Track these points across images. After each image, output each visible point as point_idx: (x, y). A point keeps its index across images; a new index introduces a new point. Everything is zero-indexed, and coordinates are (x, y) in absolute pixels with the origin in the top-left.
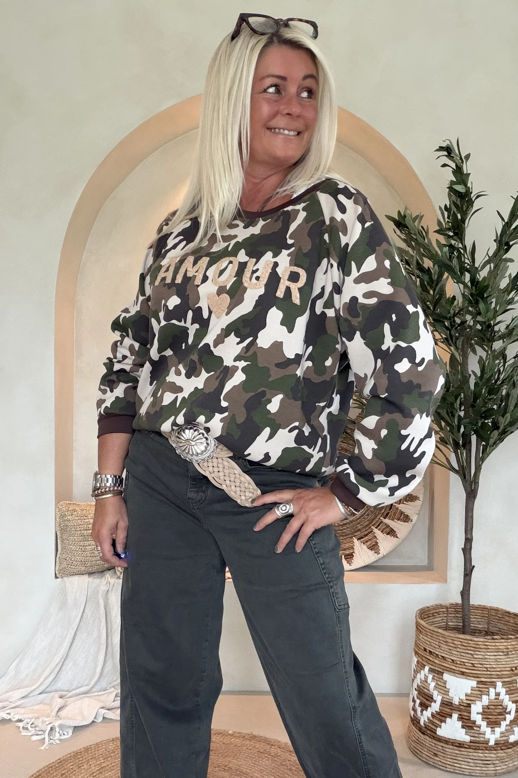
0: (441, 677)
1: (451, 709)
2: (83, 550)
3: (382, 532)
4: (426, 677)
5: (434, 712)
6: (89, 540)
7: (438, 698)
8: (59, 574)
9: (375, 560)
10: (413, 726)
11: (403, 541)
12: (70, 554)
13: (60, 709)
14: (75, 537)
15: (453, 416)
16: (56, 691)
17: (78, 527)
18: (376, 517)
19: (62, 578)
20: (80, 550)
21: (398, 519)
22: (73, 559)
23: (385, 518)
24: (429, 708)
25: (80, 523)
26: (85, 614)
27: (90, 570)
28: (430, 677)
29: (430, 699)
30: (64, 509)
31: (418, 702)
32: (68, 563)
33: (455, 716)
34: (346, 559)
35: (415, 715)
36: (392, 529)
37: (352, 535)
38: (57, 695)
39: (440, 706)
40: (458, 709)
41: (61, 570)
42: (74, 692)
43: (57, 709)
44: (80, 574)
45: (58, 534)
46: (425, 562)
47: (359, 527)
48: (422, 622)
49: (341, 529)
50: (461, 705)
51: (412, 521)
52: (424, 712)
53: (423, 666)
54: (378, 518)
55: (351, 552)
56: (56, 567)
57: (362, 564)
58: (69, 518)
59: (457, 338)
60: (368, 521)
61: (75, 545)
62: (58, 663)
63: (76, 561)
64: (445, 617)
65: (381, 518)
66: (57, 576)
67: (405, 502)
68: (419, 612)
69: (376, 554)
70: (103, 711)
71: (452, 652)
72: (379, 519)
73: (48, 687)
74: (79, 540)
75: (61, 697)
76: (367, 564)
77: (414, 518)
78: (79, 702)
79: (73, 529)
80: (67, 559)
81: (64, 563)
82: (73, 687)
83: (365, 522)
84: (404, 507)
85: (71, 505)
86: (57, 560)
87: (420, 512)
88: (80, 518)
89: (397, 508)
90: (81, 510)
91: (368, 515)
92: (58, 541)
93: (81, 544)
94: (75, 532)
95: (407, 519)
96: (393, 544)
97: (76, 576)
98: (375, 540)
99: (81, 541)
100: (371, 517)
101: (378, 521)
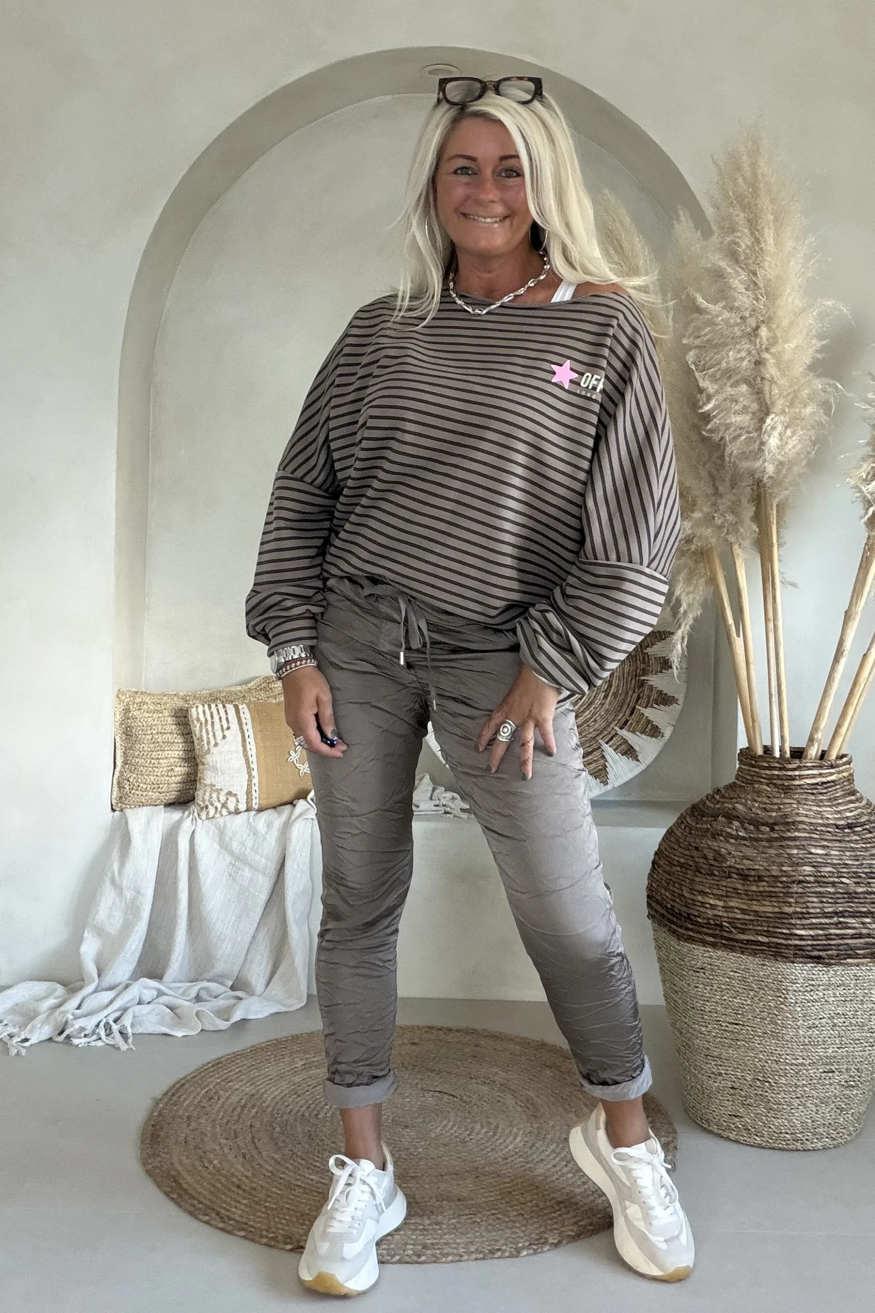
2: (156, 765)
3: (615, 750)
6: (166, 749)
8: (117, 804)
9: (600, 793)
12: (135, 771)
14: (143, 745)
17: (149, 728)
18: (608, 725)
19: (122, 810)
20: (151, 765)
21: (643, 732)
22: (139, 780)
23: (621, 728)
25: (152, 721)
27: (167, 798)
30: (128, 699)
32: (131, 787)
36: (631, 747)
41: (121, 797)
44: (150, 805)
45: (117, 741)
51: (663, 736)
54: (612, 726)
56: (115, 793)
58: (135, 714)
60: (594, 730)
61: (144, 756)
63: (145, 784)
65: (617, 728)
66: (114, 807)
67: (655, 706)
69: (602, 784)
72: (612, 729)
74: (149, 750)
77: (668, 733)
79: (140, 732)
80: (131, 780)
81: (125, 786)
83: (590, 733)
84: (651, 713)
85: (139, 694)
86: (115, 782)
87: (677, 723)
88: (151, 715)
89: (643, 714)
90: (154, 703)
91: (595, 721)
92: (117, 751)
93: (153, 756)
94: (143, 736)
95: (654, 731)
96: (631, 771)
97: (144, 808)
98: (602, 761)
99: (153, 752)
100: (600, 724)
101: (609, 733)
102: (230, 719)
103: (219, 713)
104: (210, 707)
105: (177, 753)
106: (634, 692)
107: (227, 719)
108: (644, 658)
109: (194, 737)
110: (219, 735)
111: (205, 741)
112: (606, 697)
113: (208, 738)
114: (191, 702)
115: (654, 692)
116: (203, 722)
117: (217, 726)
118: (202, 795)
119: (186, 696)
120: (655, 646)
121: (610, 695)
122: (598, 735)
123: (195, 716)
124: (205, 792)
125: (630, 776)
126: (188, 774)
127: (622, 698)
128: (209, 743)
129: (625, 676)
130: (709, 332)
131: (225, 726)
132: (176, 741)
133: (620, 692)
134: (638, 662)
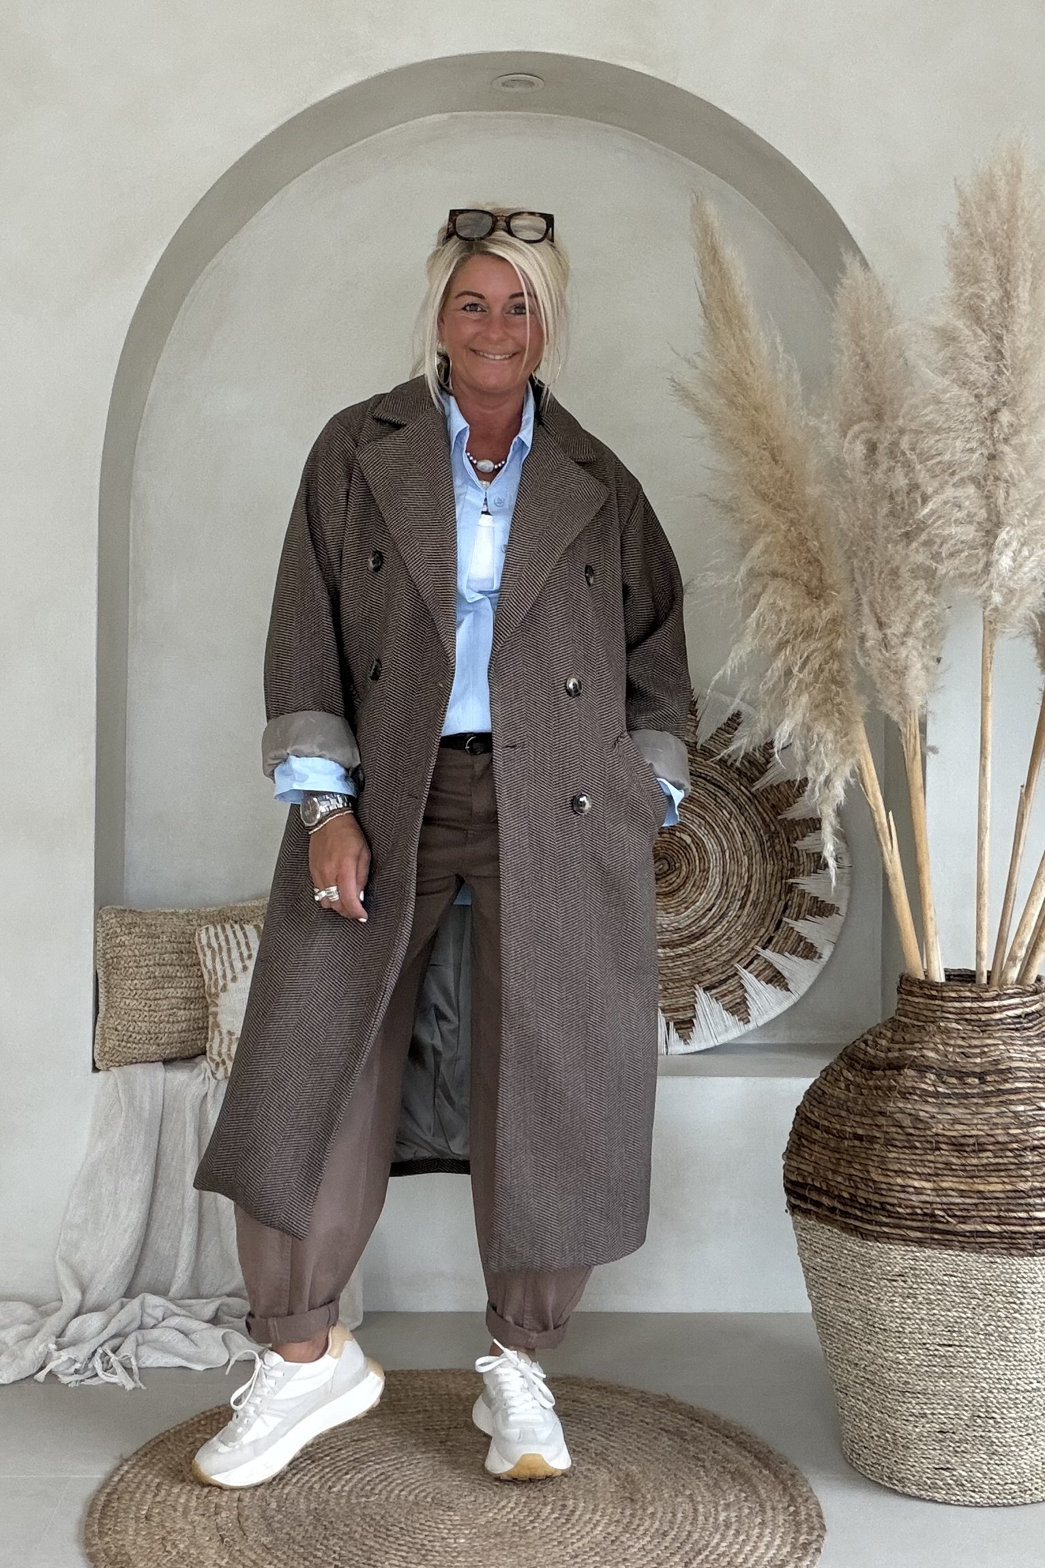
2: (152, 1008)
3: (757, 977)
6: (166, 985)
8: (101, 1061)
9: (739, 1034)
11: (801, 998)
12: (126, 1016)
14: (135, 981)
17: (142, 959)
18: (747, 944)
19: (108, 1069)
20: (146, 1008)
21: (793, 952)
22: (131, 1029)
23: (764, 948)
25: (147, 950)
27: (168, 1052)
30: (114, 921)
32: (120, 1038)
34: (678, 1030)
36: (779, 972)
37: (695, 980)
41: (106, 1053)
44: (145, 1062)
45: (100, 976)
47: (710, 964)
49: (670, 965)
51: (820, 957)
54: (751, 946)
55: (689, 1015)
56: (96, 1046)
57: (711, 1044)
58: (123, 939)
60: (728, 952)
61: (136, 997)
63: (139, 1033)
65: (758, 948)
66: (97, 1066)
67: (809, 917)
69: (741, 1023)
72: (753, 949)
74: (143, 987)
76: (722, 1040)
77: (827, 952)
79: (131, 964)
80: (119, 1028)
81: (113, 1037)
83: (723, 955)
84: (805, 928)
85: (127, 914)
86: (97, 1032)
87: (839, 939)
89: (792, 928)
90: (147, 925)
91: (729, 939)
92: (100, 990)
93: (149, 995)
94: (136, 969)
95: (809, 951)
96: (780, 1003)
97: (138, 1066)
98: (741, 992)
99: (148, 990)
100: (736, 943)
101: (749, 954)
102: (251, 944)
103: (235, 936)
104: (223, 929)
105: (179, 991)
106: (780, 899)
107: (247, 944)
108: (792, 854)
109: (204, 969)
110: (238, 965)
111: (220, 974)
112: (742, 907)
113: (224, 971)
114: (195, 923)
115: (807, 898)
116: (216, 949)
117: (235, 954)
118: (214, 1046)
119: (187, 915)
120: (807, 838)
121: (749, 903)
122: (733, 958)
123: (204, 941)
124: (221, 1041)
125: (779, 1010)
126: (196, 1020)
127: (765, 906)
128: (224, 976)
129: (768, 878)
130: (931, 413)
131: (245, 954)
132: (179, 974)
133: (761, 899)
134: (785, 861)
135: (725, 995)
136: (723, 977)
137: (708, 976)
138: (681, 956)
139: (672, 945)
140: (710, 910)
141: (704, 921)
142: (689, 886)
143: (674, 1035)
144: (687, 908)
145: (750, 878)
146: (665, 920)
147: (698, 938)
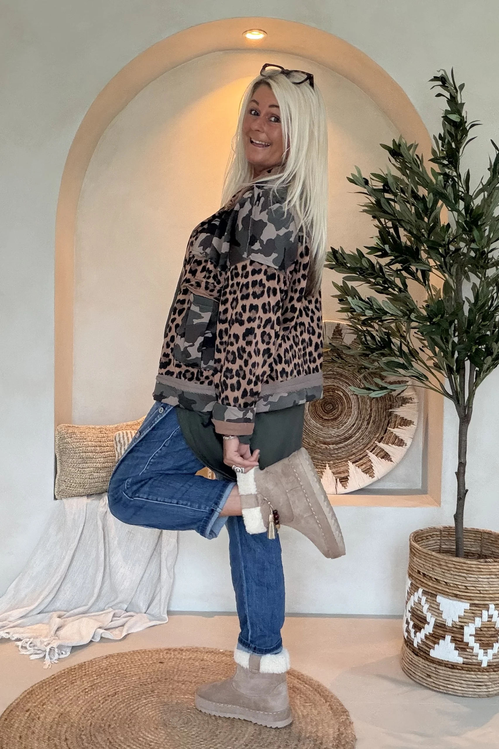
0: (434, 599)
1: (444, 631)
2: (81, 472)
3: (376, 455)
4: (420, 599)
5: (428, 634)
7: (431, 620)
8: (58, 495)
9: (370, 483)
10: (406, 648)
11: (398, 465)
12: (69, 476)
13: (58, 629)
14: (74, 460)
15: (447, 342)
16: (55, 611)
17: (77, 449)
18: (370, 441)
19: (61, 499)
20: (78, 472)
21: (393, 443)
22: (72, 481)
23: (379, 442)
24: (422, 630)
25: (79, 445)
26: (83, 536)
27: (89, 491)
28: (424, 599)
29: (423, 621)
30: (63, 431)
31: (412, 623)
32: (67, 485)
33: (448, 638)
34: (341, 482)
35: (409, 637)
36: (387, 453)
37: (348, 458)
38: (55, 614)
39: (434, 627)
40: (451, 631)
41: (60, 491)
42: (72, 612)
43: (55, 628)
44: (78, 496)
45: (57, 456)
46: (419, 486)
47: (355, 451)
48: (416, 545)
49: (336, 452)
50: (453, 627)
51: (406, 445)
52: (418, 634)
53: (417, 589)
55: (346, 474)
56: (56, 488)
57: (357, 488)
58: (68, 440)
59: (451, 265)
60: (362, 444)
61: (74, 467)
62: (57, 583)
63: (75, 483)
64: (439, 540)
65: (376, 442)
66: (57, 497)
67: (399, 427)
68: (412, 535)
69: (370, 477)
70: (101, 631)
71: (446, 574)
72: (374, 443)
73: (47, 606)
74: (77, 462)
75: (59, 617)
76: (362, 487)
77: (408, 442)
78: (78, 621)
79: (72, 452)
80: (66, 481)
81: (63, 485)
82: (72, 607)
83: (360, 446)
84: (398, 432)
85: (70, 428)
86: (56, 482)
87: (414, 436)
88: (79, 440)
89: (392, 432)
90: (81, 432)
91: (363, 439)
92: (57, 463)
93: (80, 466)
94: (74, 455)
95: (401, 443)
96: (388, 468)
97: (75, 498)
98: (369, 463)
99: (80, 464)
100: (366, 441)
101: (372, 445)
105: (95, 464)
106: (385, 419)
108: (390, 398)
112: (368, 424)
115: (398, 418)
121: (371, 422)
125: (388, 471)
127: (378, 423)
129: (380, 409)
133: (376, 420)
134: (387, 401)
135: (362, 465)
136: (361, 456)
137: (354, 456)
138: (341, 448)
139: (336, 443)
140: (353, 426)
141: (350, 432)
142: (343, 415)
143: (339, 485)
144: (342, 426)
145: (371, 410)
146: (333, 432)
147: (348, 439)
